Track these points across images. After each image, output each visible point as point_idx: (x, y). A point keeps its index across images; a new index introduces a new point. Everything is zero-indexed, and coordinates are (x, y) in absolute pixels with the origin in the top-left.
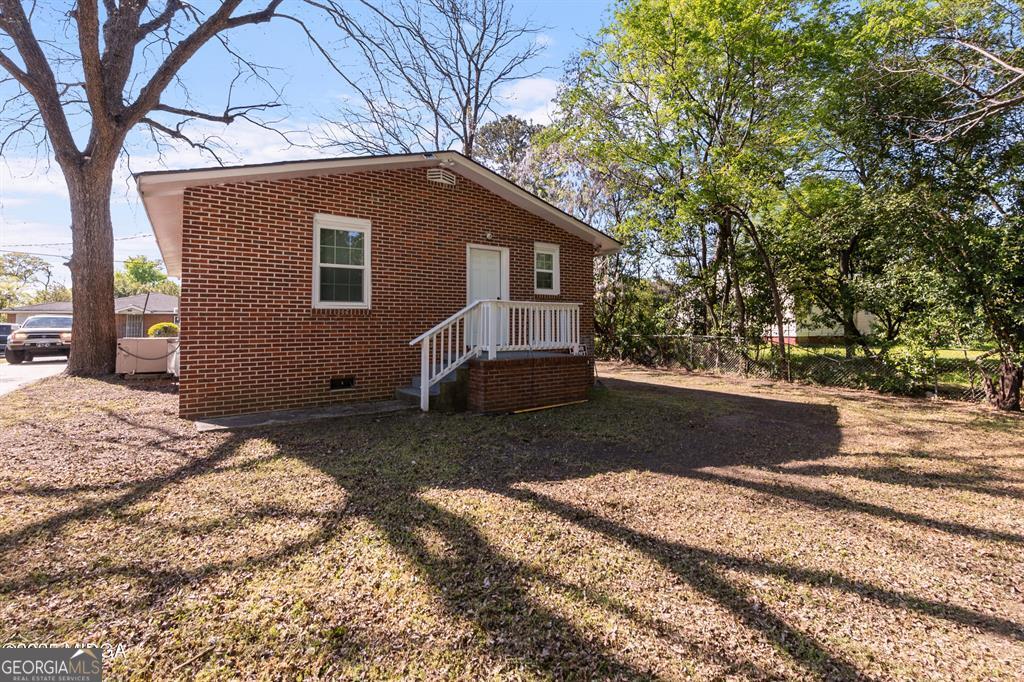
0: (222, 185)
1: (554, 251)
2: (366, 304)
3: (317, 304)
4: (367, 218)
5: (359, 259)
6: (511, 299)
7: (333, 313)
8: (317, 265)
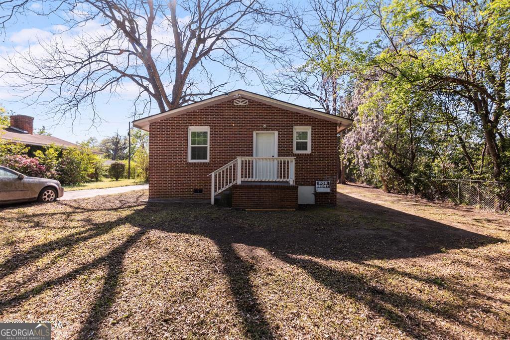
0: (159, 121)
1: (308, 129)
2: (208, 161)
3: (190, 160)
4: (207, 125)
5: (205, 143)
6: (279, 156)
7: (194, 164)
8: (190, 146)
